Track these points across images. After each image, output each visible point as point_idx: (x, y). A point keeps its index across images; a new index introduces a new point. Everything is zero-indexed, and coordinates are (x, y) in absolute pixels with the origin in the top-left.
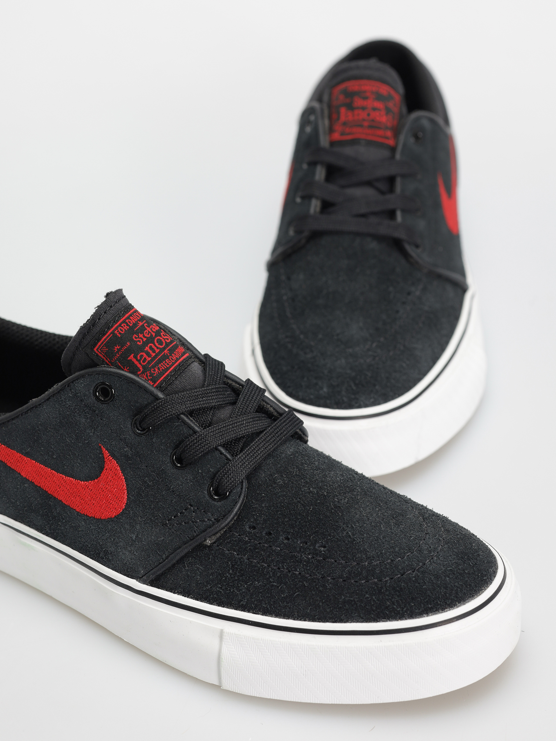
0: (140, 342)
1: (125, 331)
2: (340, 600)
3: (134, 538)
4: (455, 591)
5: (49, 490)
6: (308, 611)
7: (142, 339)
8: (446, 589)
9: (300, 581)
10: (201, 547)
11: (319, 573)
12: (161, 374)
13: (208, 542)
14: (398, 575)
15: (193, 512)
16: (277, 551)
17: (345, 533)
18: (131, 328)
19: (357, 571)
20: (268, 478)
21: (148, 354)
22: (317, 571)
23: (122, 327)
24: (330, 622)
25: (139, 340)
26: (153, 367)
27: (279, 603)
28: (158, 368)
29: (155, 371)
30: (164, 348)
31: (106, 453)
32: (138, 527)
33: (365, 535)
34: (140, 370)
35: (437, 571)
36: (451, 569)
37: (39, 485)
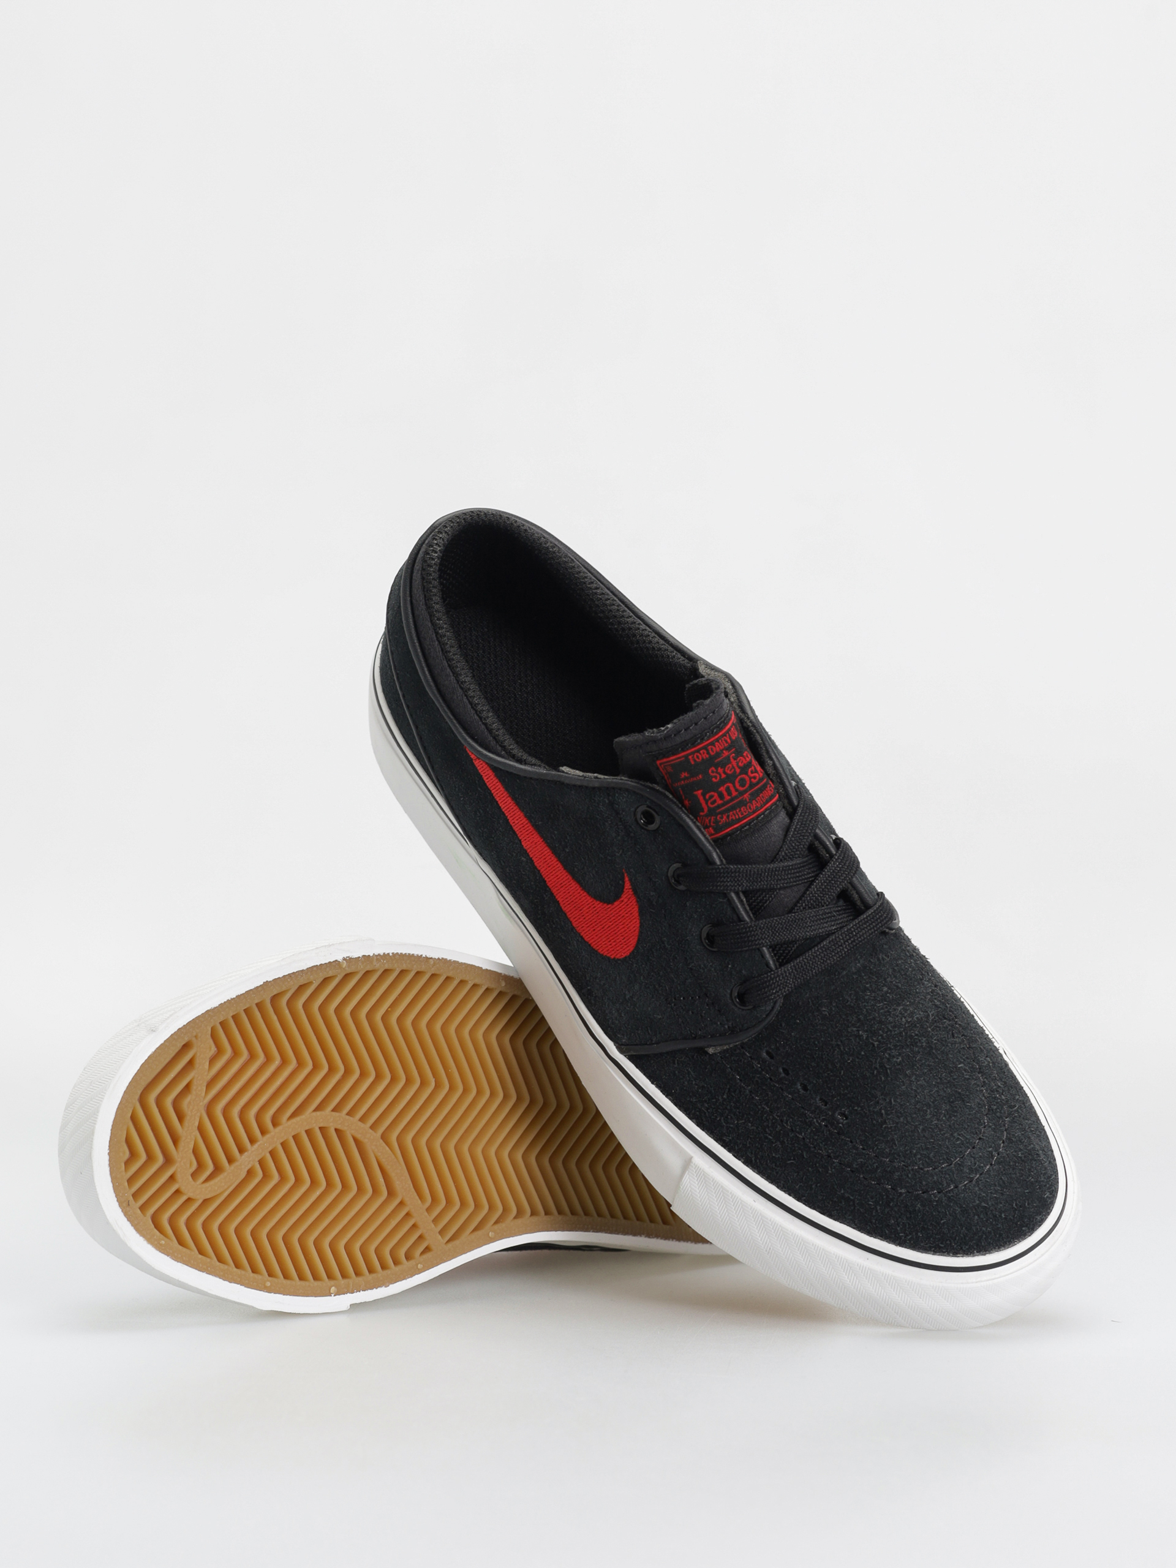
0: (716, 777)
1: (703, 759)
2: (838, 1193)
3: (628, 997)
4: (979, 1237)
5: (549, 882)
6: (797, 1187)
7: (720, 775)
8: (968, 1231)
9: (800, 1149)
10: (702, 1051)
11: (825, 1149)
12: (728, 825)
13: (711, 1051)
14: (919, 1191)
15: (706, 1005)
16: (787, 1099)
17: (878, 1108)
18: (712, 758)
19: (871, 1166)
20: (812, 1001)
21: (721, 796)
22: (824, 1145)
23: (700, 754)
24: (817, 1211)
25: (716, 775)
26: (722, 813)
27: (767, 1161)
28: (728, 817)
29: (722, 818)
30: (745, 792)
31: (628, 885)
32: (637, 987)
33: (902, 1119)
34: (703, 811)
35: (968, 1202)
36: (986, 1207)
37: (539, 868)
